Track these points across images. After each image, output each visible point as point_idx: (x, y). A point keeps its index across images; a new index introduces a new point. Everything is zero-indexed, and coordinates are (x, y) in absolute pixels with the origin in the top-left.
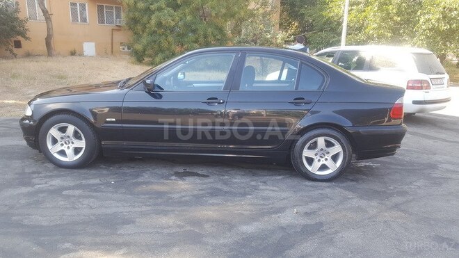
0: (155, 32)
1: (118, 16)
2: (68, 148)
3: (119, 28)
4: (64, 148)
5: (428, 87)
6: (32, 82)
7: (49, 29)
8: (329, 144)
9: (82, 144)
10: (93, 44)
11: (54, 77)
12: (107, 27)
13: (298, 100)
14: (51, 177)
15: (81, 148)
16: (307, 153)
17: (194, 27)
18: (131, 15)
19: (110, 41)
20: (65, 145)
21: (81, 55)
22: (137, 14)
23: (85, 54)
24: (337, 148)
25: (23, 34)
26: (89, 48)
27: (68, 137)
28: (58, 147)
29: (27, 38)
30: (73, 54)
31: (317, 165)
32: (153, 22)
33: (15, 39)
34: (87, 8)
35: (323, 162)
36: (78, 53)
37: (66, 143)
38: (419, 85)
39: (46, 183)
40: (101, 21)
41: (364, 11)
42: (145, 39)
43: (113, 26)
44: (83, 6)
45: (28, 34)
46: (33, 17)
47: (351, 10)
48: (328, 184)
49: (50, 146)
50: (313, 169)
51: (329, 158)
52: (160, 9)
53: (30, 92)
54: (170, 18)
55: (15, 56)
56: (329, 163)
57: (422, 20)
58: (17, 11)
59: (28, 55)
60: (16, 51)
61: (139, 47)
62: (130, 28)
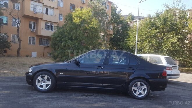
0: (63, 49)
1: (47, 43)
2: (44, 84)
3: (48, 47)
4: (43, 84)
5: (172, 69)
6: (13, 65)
7: (20, 46)
8: (142, 85)
9: (49, 83)
10: (36, 53)
11: (21, 64)
12: (42, 47)
13: (130, 68)
14: (38, 95)
15: (49, 84)
16: (134, 88)
17: (78, 47)
18: (54, 42)
19: (43, 52)
20: (43, 83)
21: (31, 56)
22: (56, 42)
23: (32, 56)
24: (145, 87)
25: (9, 48)
26: (34, 54)
27: (45, 80)
28: (40, 84)
29: (10, 49)
30: (27, 56)
31: (138, 93)
32: (63, 45)
33: (5, 50)
34: (35, 39)
35: (140, 91)
36: (29, 56)
37: (43, 82)
38: (168, 69)
39: (37, 96)
40: (40, 44)
41: (143, 44)
42: (59, 51)
43: (45, 46)
44: (34, 38)
45: (11, 48)
46: (13, 42)
47: (138, 43)
48: (142, 100)
49: (37, 84)
50: (137, 94)
51: (142, 90)
52: (66, 40)
53: (13, 69)
54: (69, 44)
55: (4, 56)
56: (142, 92)
57: (164, 46)
58: (7, 39)
59: (9, 56)
60: (4, 54)
61: (56, 54)
62: (53, 47)
